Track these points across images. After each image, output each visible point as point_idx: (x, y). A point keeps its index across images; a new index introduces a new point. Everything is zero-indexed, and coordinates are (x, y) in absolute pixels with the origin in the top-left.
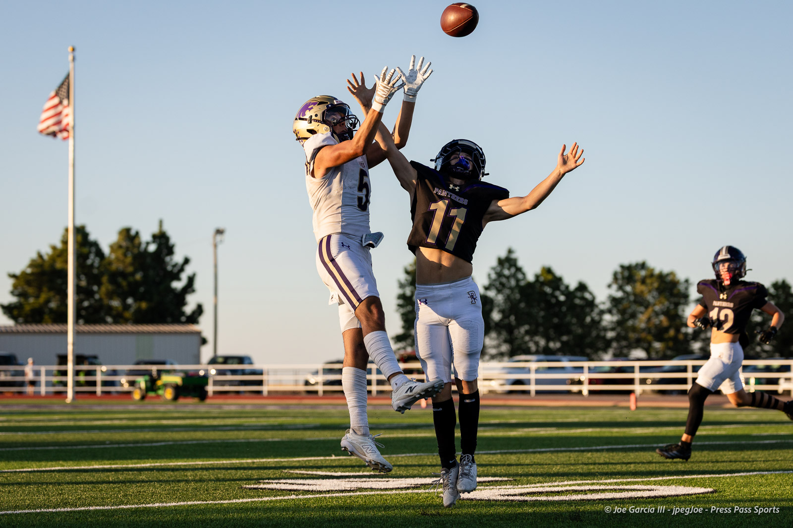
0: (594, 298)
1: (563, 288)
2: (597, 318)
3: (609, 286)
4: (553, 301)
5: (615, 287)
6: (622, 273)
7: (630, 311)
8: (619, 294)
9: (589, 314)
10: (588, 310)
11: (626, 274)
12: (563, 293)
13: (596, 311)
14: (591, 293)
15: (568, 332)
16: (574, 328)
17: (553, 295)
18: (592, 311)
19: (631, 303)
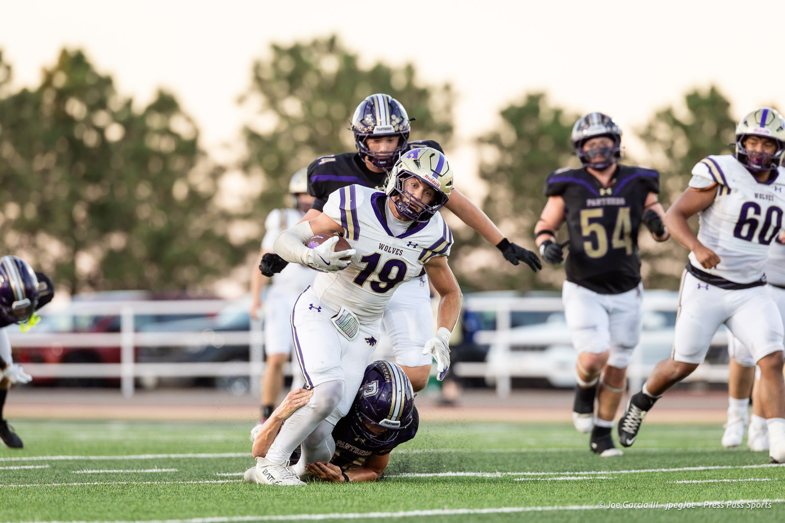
0: (197, 133)
1: (116, 103)
3: (241, 100)
4: (91, 139)
5: (257, 100)
6: (275, 65)
9: (183, 175)
10: (179, 165)
11: (287, 65)
12: (115, 118)
13: (203, 166)
14: (189, 120)
15: (128, 223)
16: (144, 212)
17: (89, 123)
18: (191, 164)
19: (297, 146)
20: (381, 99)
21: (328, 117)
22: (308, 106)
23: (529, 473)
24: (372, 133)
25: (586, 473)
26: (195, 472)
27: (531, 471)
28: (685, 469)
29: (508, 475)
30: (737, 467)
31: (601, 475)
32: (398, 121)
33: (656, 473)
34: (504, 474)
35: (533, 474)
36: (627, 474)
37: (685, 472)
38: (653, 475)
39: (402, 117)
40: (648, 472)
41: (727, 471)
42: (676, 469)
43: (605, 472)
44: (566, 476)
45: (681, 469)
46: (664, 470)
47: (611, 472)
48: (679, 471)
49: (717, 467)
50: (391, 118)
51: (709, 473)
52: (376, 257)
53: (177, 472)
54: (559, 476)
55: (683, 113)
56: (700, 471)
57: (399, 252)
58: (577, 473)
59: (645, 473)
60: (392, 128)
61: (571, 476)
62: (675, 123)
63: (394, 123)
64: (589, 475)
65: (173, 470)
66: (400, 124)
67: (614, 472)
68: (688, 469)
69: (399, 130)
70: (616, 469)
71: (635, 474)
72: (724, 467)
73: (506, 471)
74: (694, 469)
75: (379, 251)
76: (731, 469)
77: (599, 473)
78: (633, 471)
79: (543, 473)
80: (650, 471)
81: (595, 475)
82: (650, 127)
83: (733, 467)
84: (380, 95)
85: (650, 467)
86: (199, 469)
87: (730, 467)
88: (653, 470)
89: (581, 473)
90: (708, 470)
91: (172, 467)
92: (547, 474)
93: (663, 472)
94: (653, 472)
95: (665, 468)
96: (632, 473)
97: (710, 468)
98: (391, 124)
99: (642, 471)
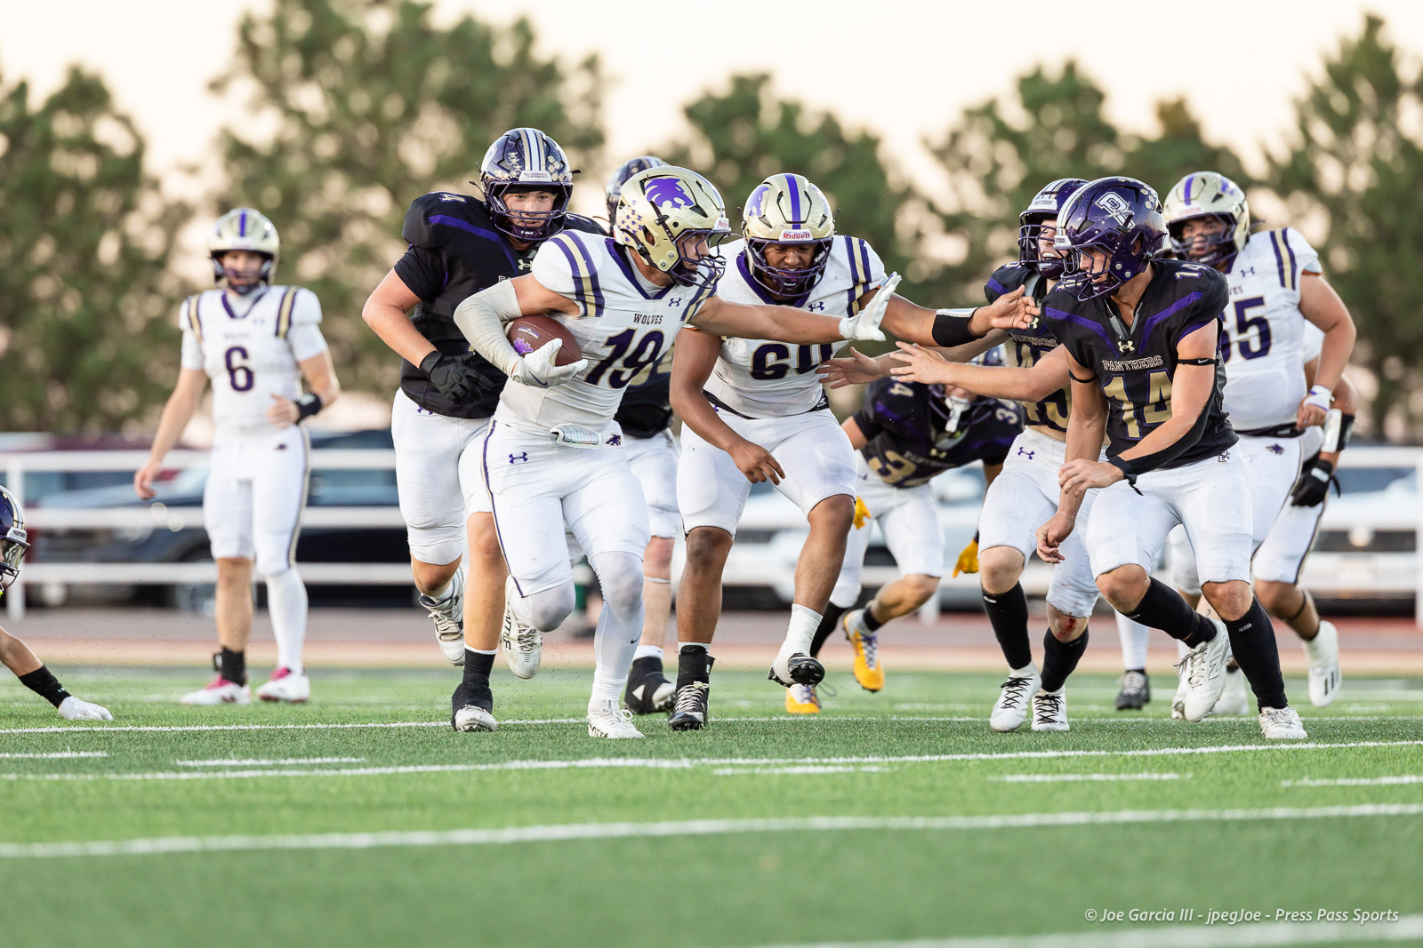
0: (139, 144)
2: (152, 242)
3: (217, 86)
5: (246, 87)
7: (315, 207)
8: (263, 129)
9: (113, 222)
10: (106, 202)
11: (300, 24)
13: (150, 205)
14: (125, 121)
16: (43, 289)
18: (128, 207)
19: (319, 168)
20: (531, 134)
21: (374, 116)
22: (338, 96)
23: (740, 761)
24: (518, 180)
25: (842, 760)
26: (138, 757)
27: (744, 757)
28: (1022, 754)
29: (704, 765)
30: (1116, 753)
31: (869, 764)
32: (558, 166)
33: (969, 761)
34: (696, 761)
35: (748, 761)
36: (917, 762)
37: (1021, 760)
38: (964, 764)
39: (562, 162)
40: (953, 760)
41: (1100, 760)
42: (1006, 755)
43: (877, 759)
44: (807, 765)
45: (1013, 755)
46: (982, 756)
47: (886, 759)
48: (1011, 759)
49: (1080, 753)
50: (547, 160)
51: (1065, 763)
52: (630, 333)
53: (106, 758)
54: (794, 764)
55: (1015, 115)
56: (1049, 759)
57: (659, 320)
58: (826, 760)
59: (948, 761)
60: (549, 174)
61: (815, 764)
62: (1002, 132)
63: (551, 168)
64: (847, 764)
65: (98, 754)
66: (560, 171)
67: (893, 759)
68: (1026, 754)
69: (558, 181)
70: (896, 754)
71: (931, 762)
72: (1093, 753)
73: (698, 757)
74: (1038, 754)
75: (633, 326)
76: (1106, 756)
77: (866, 760)
78: (927, 758)
79: (765, 761)
80: (959, 757)
81: (859, 764)
82: (955, 137)
83: (1109, 754)
84: (530, 131)
85: (959, 750)
86: (145, 751)
87: (1103, 753)
88: (963, 756)
89: (834, 760)
90: (1063, 757)
91: (97, 749)
92: (773, 761)
93: (980, 760)
94: (963, 760)
95: (985, 753)
96: (926, 761)
97: (1067, 754)
98: (547, 169)
99: (943, 757)
